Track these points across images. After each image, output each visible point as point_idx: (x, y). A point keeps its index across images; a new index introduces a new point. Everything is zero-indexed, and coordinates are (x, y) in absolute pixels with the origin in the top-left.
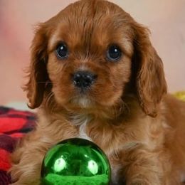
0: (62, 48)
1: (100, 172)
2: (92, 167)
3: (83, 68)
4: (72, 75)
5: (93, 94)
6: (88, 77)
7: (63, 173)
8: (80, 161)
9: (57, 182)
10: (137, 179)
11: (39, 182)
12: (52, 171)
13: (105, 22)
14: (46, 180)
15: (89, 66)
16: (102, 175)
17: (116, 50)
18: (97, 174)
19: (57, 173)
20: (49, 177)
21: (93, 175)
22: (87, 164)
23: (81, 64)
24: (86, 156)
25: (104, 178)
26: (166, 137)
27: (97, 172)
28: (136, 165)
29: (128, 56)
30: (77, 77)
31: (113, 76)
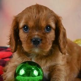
0: (26, 27)
1: (39, 75)
2: (36, 73)
3: (36, 37)
4: (31, 40)
5: (41, 47)
6: (38, 40)
7: (23, 76)
8: (30, 71)
9: (21, 79)
10: (55, 77)
11: (14, 80)
12: (19, 75)
13: (44, 16)
14: (16, 79)
15: (39, 36)
16: (40, 76)
17: (49, 28)
18: (37, 76)
19: (21, 76)
20: (18, 78)
21: (36, 76)
22: (33, 72)
23: (35, 35)
24: (33, 69)
25: (41, 77)
26: (67, 59)
27: (37, 75)
28: (56, 71)
29: (53, 29)
30: (34, 41)
31: (48, 38)
